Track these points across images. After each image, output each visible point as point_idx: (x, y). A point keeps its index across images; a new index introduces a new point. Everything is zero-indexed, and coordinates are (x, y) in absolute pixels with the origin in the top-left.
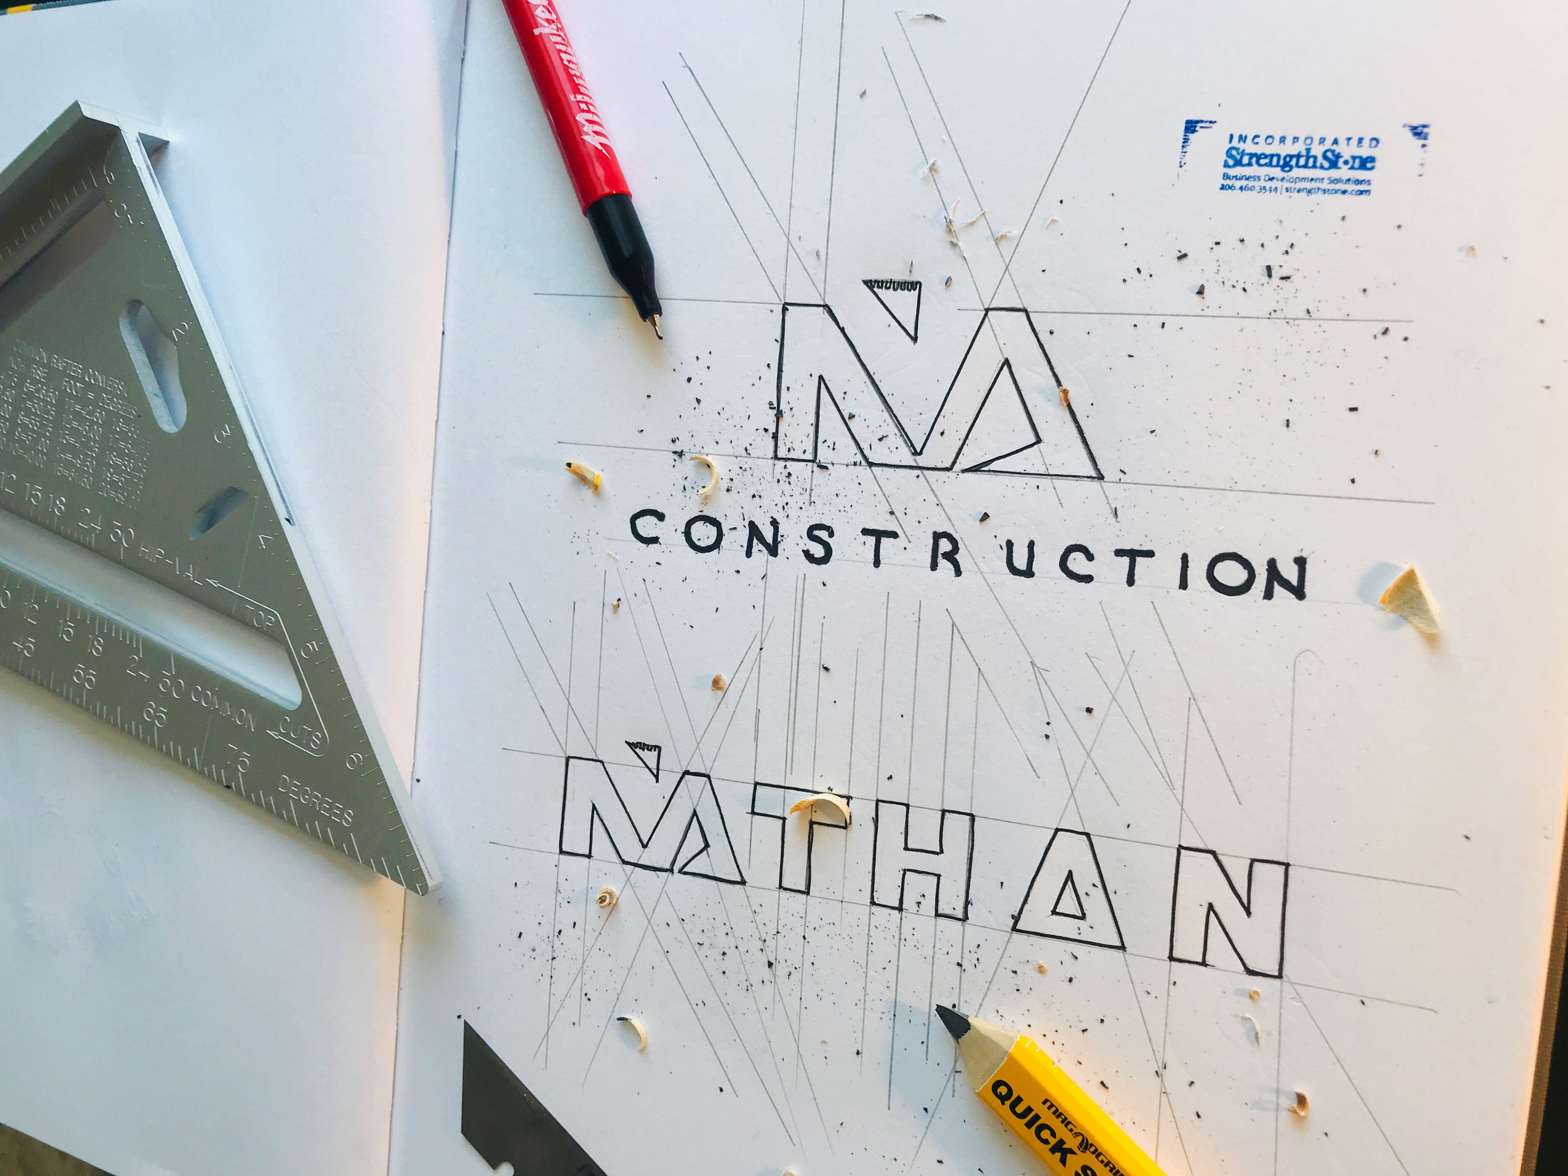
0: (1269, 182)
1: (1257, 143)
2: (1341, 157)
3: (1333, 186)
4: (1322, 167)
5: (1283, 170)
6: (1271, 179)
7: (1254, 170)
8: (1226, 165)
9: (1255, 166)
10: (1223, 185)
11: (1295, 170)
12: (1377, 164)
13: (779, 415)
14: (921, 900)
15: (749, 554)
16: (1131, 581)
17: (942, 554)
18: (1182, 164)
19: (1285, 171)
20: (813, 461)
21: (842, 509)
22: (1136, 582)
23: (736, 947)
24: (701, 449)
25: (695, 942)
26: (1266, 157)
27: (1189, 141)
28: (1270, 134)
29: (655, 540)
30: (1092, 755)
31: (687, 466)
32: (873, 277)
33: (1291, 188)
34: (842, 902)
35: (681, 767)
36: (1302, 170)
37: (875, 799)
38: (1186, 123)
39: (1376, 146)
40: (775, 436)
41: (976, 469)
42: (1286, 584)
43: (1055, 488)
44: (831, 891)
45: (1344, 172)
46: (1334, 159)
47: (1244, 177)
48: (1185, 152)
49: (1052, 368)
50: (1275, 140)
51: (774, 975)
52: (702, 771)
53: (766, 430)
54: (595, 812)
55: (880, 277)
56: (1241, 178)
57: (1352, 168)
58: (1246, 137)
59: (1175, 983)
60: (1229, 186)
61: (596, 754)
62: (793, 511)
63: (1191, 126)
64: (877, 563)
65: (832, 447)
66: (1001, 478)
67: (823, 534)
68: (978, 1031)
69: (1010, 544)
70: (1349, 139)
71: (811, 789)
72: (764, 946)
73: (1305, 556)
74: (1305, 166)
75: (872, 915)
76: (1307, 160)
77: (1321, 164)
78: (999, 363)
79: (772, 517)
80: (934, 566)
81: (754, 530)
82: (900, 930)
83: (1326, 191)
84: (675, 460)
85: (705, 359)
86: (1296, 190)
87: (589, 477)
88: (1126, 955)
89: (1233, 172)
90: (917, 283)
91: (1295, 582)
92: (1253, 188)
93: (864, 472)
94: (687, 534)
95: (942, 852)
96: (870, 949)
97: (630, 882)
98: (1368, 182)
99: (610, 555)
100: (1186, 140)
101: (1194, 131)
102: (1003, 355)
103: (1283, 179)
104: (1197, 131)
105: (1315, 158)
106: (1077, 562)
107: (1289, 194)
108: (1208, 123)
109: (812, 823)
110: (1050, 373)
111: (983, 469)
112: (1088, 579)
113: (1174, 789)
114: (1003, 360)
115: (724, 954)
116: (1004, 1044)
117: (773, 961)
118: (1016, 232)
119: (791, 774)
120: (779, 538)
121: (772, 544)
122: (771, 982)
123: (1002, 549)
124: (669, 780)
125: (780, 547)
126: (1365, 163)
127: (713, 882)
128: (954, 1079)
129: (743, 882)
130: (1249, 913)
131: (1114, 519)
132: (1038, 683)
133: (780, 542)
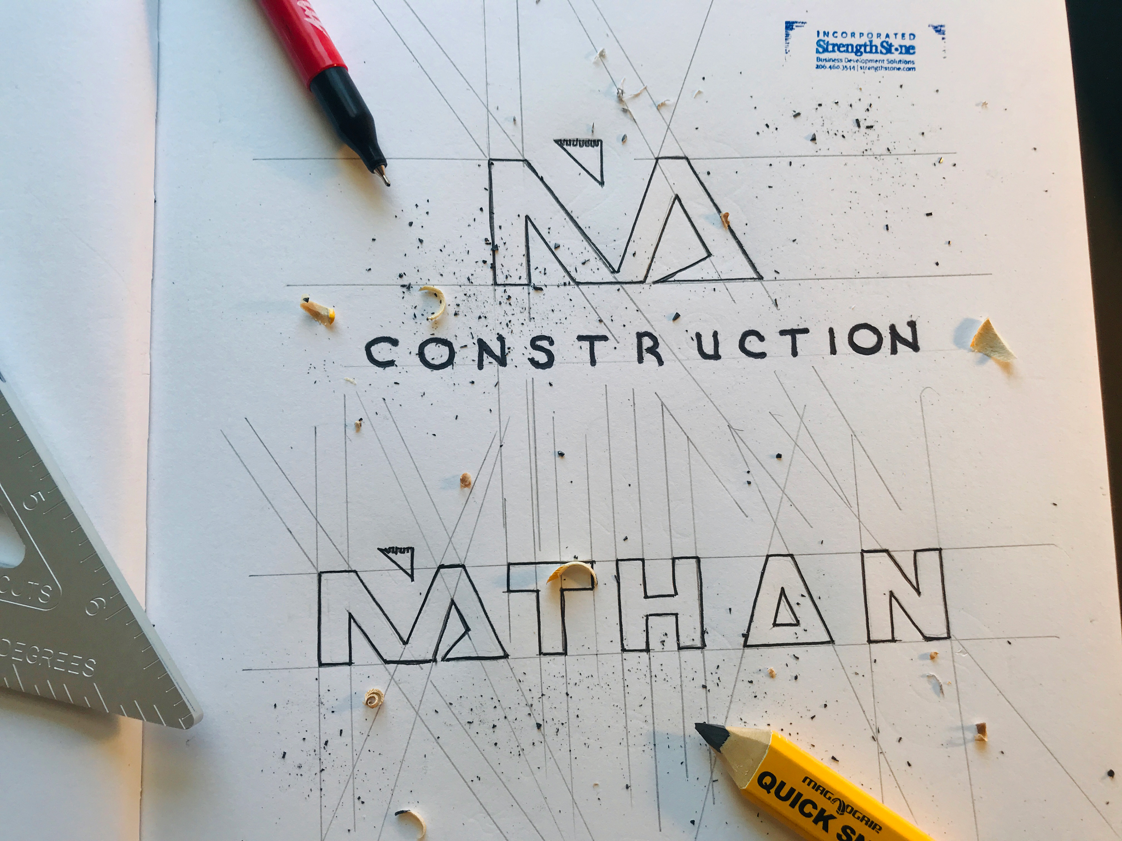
0: (849, 63)
1: (836, 37)
2: (893, 46)
3: (890, 65)
4: (881, 52)
5: (856, 54)
6: (850, 61)
7: (836, 55)
8: (818, 52)
9: (838, 52)
10: (818, 66)
11: (864, 54)
12: (917, 50)
13: (495, 249)
14: (664, 638)
15: (480, 366)
16: (795, 353)
17: (645, 350)
18: (787, 51)
19: (858, 56)
20: (528, 285)
21: (559, 322)
22: (798, 353)
23: (506, 717)
24: (427, 282)
25: (464, 722)
26: (844, 46)
27: (790, 36)
28: (844, 31)
29: (391, 363)
30: (786, 491)
31: (416, 297)
32: (562, 137)
33: (864, 67)
34: (597, 655)
35: (436, 563)
36: (868, 55)
37: (615, 559)
38: (786, 24)
39: (914, 38)
40: (493, 267)
41: (664, 280)
42: (905, 342)
43: (727, 289)
44: (586, 647)
45: (896, 56)
46: (888, 47)
47: (831, 60)
48: (788, 43)
49: (712, 200)
50: (848, 35)
51: (543, 735)
52: (457, 562)
53: (485, 262)
54: (352, 620)
55: (568, 138)
56: (829, 60)
57: (901, 53)
58: (828, 33)
59: (875, 661)
60: (822, 66)
61: (348, 564)
62: (516, 327)
63: (789, 26)
64: (593, 362)
65: (543, 272)
66: (684, 285)
67: (545, 344)
68: (736, 736)
69: (699, 336)
70: (896, 34)
71: (558, 560)
72: (531, 710)
73: (914, 320)
74: (871, 52)
75: (624, 660)
76: (872, 48)
77: (881, 51)
78: (671, 198)
79: (498, 334)
80: (640, 360)
81: (483, 347)
82: (650, 669)
83: (887, 68)
84: (404, 292)
85: (424, 207)
86: (867, 68)
87: (322, 313)
88: (835, 647)
89: (823, 56)
90: (598, 141)
91: (910, 339)
92: (838, 67)
93: (573, 290)
94: (421, 354)
95: (676, 593)
96: (626, 692)
97: (394, 679)
98: (913, 63)
99: (347, 381)
100: (787, 35)
101: (792, 29)
102: (673, 192)
103: (857, 61)
104: (794, 29)
105: (876, 47)
106: (753, 344)
107: (863, 70)
108: (801, 23)
109: (562, 590)
110: (711, 204)
111: (669, 280)
112: (762, 355)
113: (851, 507)
114: (674, 196)
115: (494, 726)
116: (763, 740)
117: (541, 722)
118: (673, 100)
119: (540, 550)
120: (507, 351)
121: (500, 356)
122: (541, 742)
123: (693, 340)
124: (423, 577)
125: (508, 359)
126: (909, 50)
127: (478, 662)
128: (713, 788)
129: (506, 656)
130: (919, 593)
131: (775, 308)
132: (736, 442)
133: (507, 354)
